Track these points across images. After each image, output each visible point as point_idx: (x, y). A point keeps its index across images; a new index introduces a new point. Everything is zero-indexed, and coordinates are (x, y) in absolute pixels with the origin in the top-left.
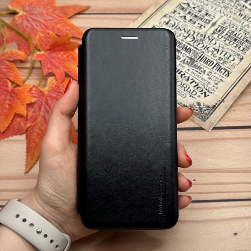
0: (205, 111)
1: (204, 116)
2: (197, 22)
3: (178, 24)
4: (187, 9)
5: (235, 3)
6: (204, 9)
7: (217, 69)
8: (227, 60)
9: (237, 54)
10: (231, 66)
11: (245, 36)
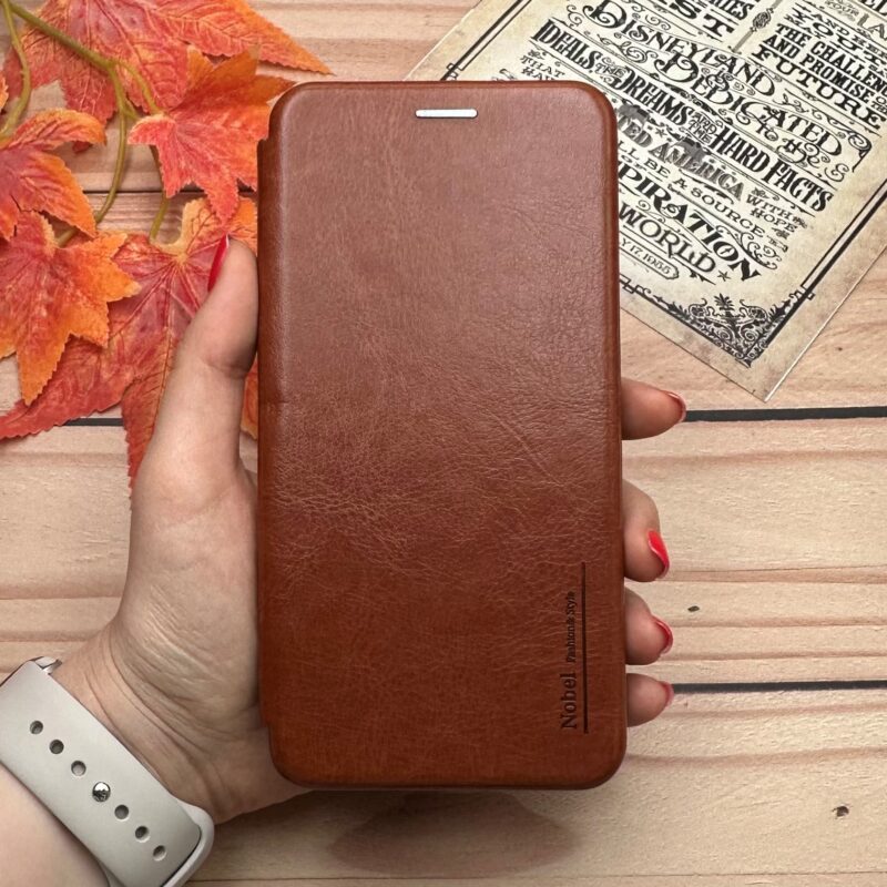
0: (750, 326)
1: (746, 346)
2: (704, 12)
3: (636, 15)
7: (780, 180)
8: (815, 151)
9: (849, 132)
10: (829, 172)
11: (871, 67)
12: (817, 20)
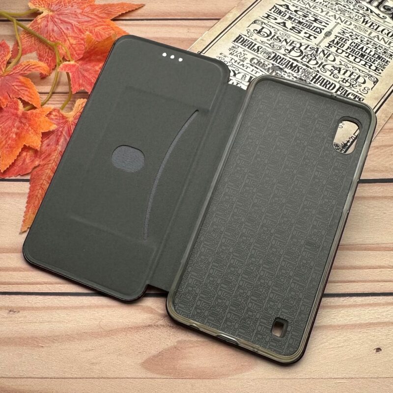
2: (304, 31)
3: (276, 33)
4: (287, 13)
8: (355, 82)
9: (368, 75)
10: (361, 90)
11: (375, 51)
12: (351, 34)
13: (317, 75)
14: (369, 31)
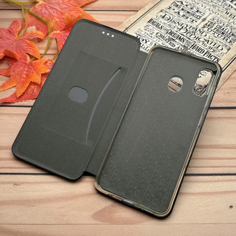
0: (198, 89)
1: (197, 94)
2: (190, 18)
3: (173, 18)
4: (181, 6)
5: (223, 3)
6: (195, 7)
7: (207, 56)
8: (216, 49)
9: (225, 45)
10: (220, 54)
11: (231, 31)
12: (218, 20)
13: (194, 44)
14: (229, 19)
